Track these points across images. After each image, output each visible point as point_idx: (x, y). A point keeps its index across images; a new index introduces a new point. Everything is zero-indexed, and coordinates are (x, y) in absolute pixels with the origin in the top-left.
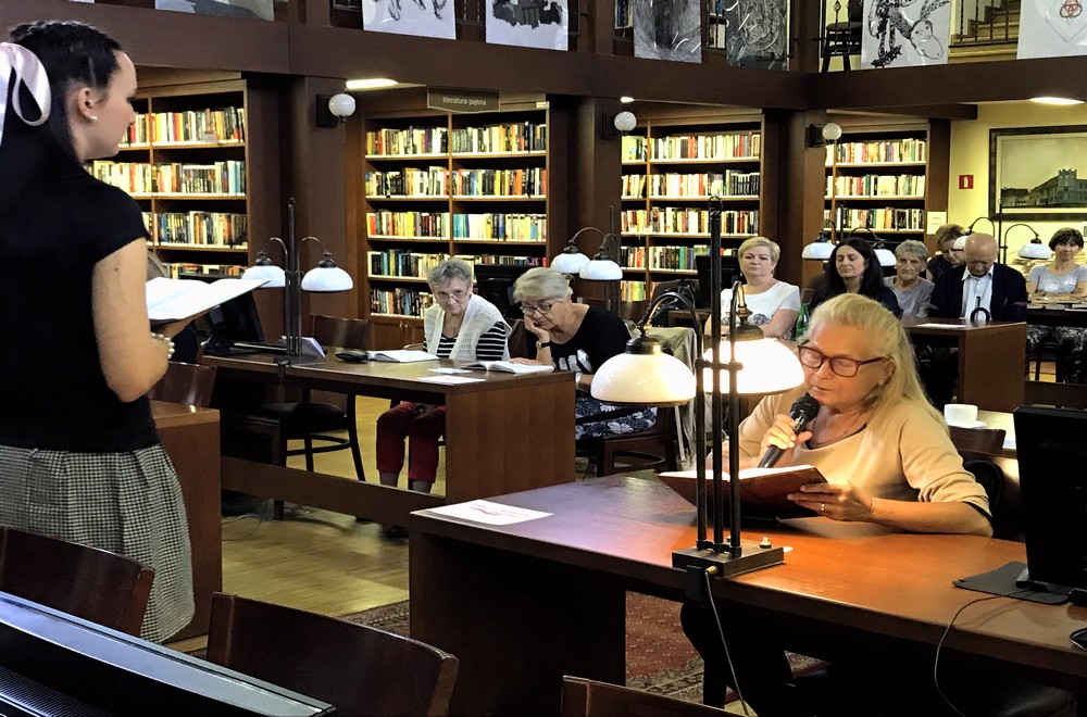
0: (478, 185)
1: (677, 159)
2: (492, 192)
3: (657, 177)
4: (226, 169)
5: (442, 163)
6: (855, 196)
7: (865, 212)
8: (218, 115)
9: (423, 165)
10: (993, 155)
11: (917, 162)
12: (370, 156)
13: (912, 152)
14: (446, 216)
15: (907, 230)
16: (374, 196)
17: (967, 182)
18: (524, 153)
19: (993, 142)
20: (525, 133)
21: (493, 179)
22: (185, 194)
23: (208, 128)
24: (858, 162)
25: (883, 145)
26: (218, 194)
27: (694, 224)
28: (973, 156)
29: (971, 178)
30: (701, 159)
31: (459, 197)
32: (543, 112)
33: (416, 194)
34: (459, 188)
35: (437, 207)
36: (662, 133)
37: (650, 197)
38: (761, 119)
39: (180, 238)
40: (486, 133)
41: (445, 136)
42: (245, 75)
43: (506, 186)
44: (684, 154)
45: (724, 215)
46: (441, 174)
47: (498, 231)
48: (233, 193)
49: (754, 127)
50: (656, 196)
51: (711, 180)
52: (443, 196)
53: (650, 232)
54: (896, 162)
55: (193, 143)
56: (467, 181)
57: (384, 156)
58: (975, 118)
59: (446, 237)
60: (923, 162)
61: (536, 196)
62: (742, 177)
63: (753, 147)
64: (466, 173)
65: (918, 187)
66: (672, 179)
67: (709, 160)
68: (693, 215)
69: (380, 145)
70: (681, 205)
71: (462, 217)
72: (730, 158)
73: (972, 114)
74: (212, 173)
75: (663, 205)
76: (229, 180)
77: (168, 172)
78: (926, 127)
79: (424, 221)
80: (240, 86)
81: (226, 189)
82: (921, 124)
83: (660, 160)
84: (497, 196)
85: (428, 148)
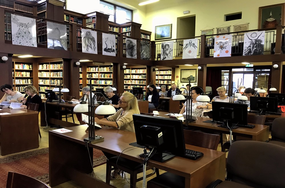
0: (103, 76)
1: (134, 73)
2: (105, 77)
3: (132, 75)
4: (60, 73)
5: (98, 73)
6: (162, 79)
7: (163, 81)
8: (59, 65)
9: (95, 73)
10: (181, 73)
11: (170, 74)
12: (87, 71)
13: (170, 72)
14: (98, 81)
15: (169, 84)
16: (88, 77)
17: (177, 77)
18: (109, 71)
19: (181, 71)
20: (110, 68)
21: (105, 75)
22: (54, 77)
23: (57, 67)
24: (162, 74)
25: (166, 71)
26: (59, 77)
27: (137, 82)
28: (178, 73)
29: (178, 76)
30: (138, 73)
31: (100, 78)
32: (112, 65)
33: (94, 77)
34: (100, 77)
35: (97, 79)
36: (132, 69)
37: (131, 78)
38: (146, 67)
39: (53, 84)
40: (104, 68)
41: (98, 69)
42: (63, 59)
43: (107, 76)
44: (136, 72)
45: (141, 81)
46: (97, 74)
47: (106, 83)
48: (61, 77)
49: (145, 68)
50: (132, 78)
51: (139, 76)
52: (98, 78)
53: (131, 83)
54: (167, 74)
55: (56, 69)
56: (101, 76)
57: (89, 71)
58: (179, 68)
59: (98, 84)
60: (171, 74)
61: (111, 78)
62: (144, 76)
63: (145, 71)
64: (101, 74)
65: (170, 78)
66: (134, 76)
67: (139, 73)
68: (137, 81)
69: (88, 70)
70: (135, 80)
71: (100, 81)
72: (142, 73)
73: (178, 67)
74: (58, 73)
75: (133, 79)
76: (60, 75)
77: (52, 73)
78: (172, 69)
79: (95, 81)
80: (62, 60)
81: (60, 76)
82: (171, 68)
83: (132, 73)
84: (105, 78)
85: (96, 71)
